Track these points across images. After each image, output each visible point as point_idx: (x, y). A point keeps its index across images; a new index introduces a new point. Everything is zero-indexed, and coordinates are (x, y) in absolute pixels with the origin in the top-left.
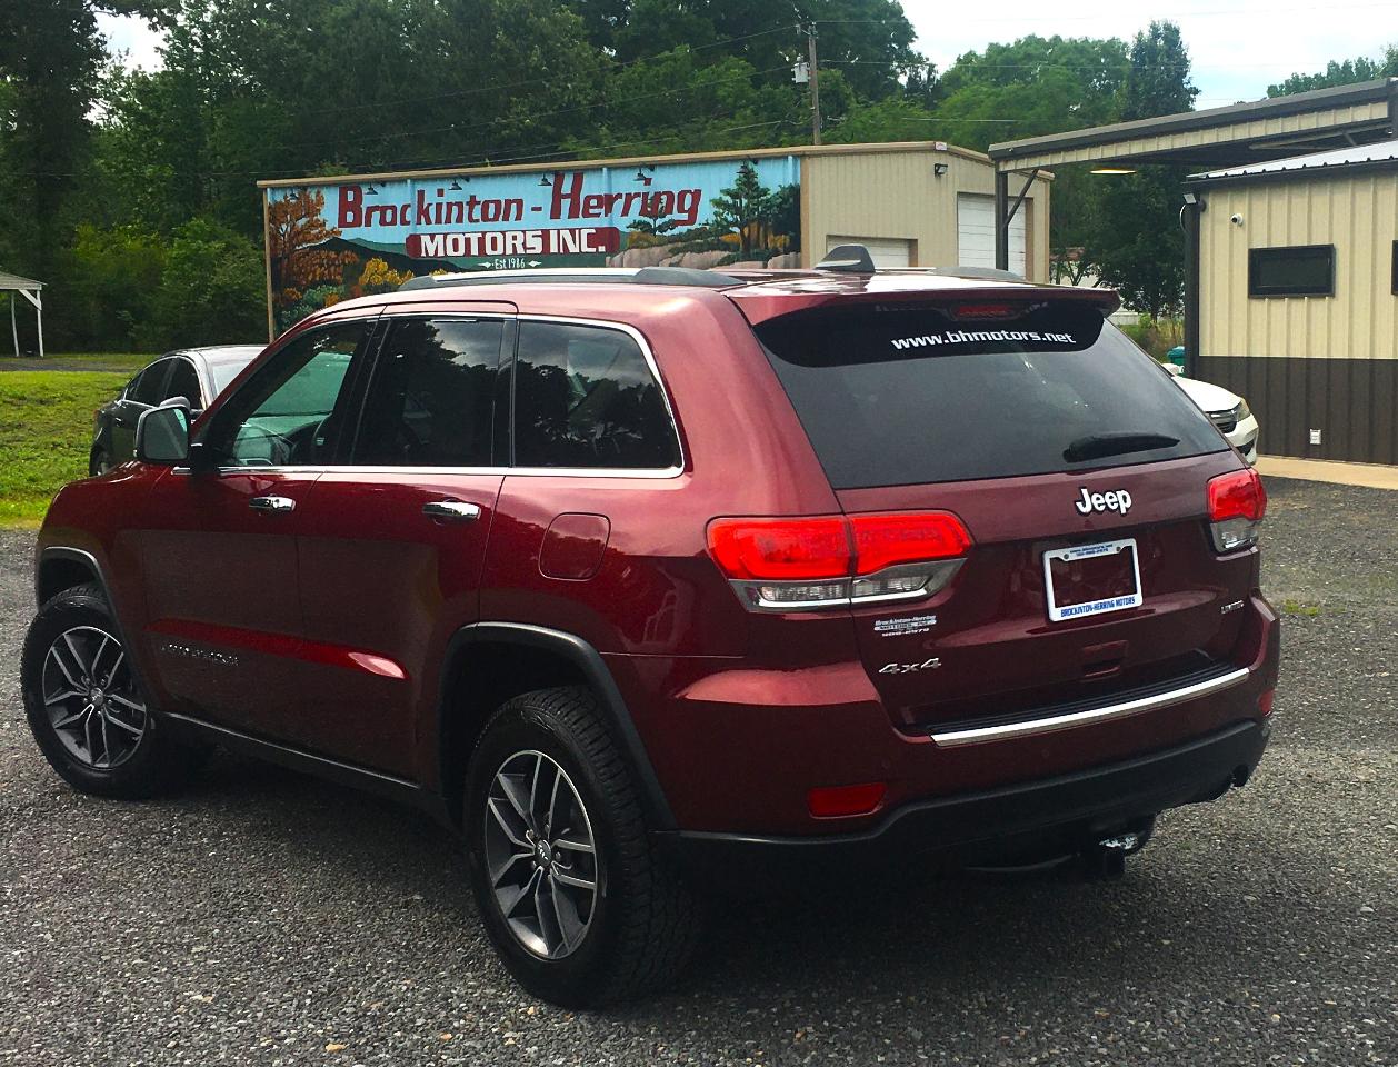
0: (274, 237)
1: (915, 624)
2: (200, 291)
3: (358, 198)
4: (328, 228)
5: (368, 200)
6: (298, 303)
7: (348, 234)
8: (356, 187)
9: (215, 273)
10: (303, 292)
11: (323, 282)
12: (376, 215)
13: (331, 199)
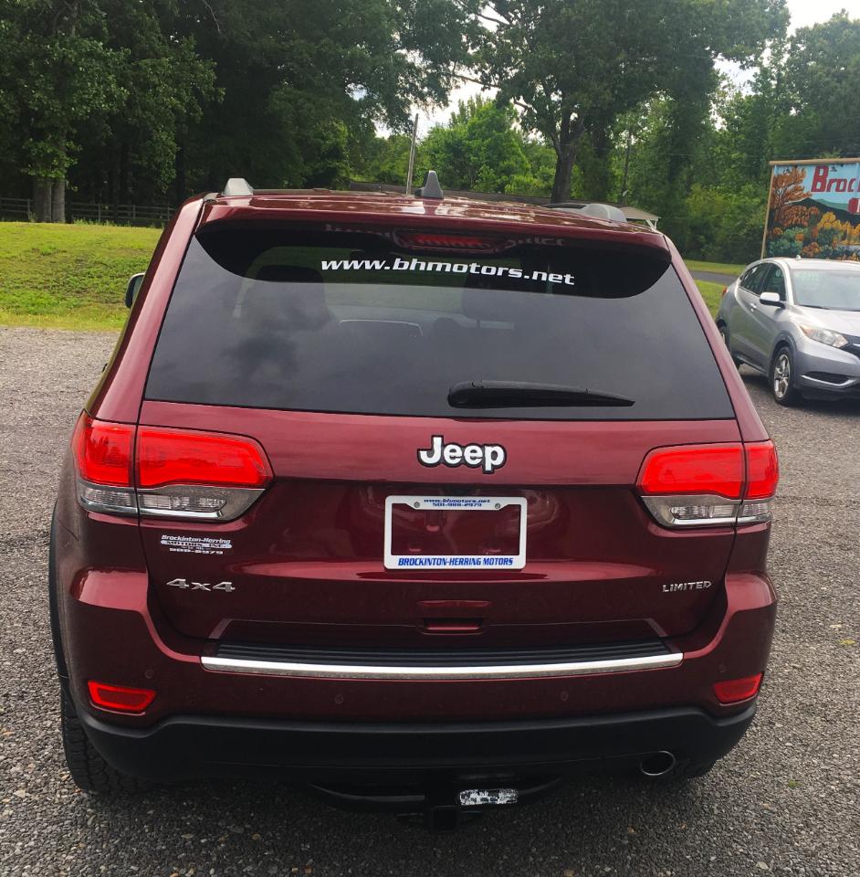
0: (773, 196)
1: (205, 545)
2: (741, 227)
3: (826, 174)
4: (805, 192)
5: (831, 175)
6: (780, 237)
7: (816, 196)
8: (825, 167)
9: (751, 217)
10: (784, 231)
11: (796, 225)
12: (834, 185)
13: (810, 174)
